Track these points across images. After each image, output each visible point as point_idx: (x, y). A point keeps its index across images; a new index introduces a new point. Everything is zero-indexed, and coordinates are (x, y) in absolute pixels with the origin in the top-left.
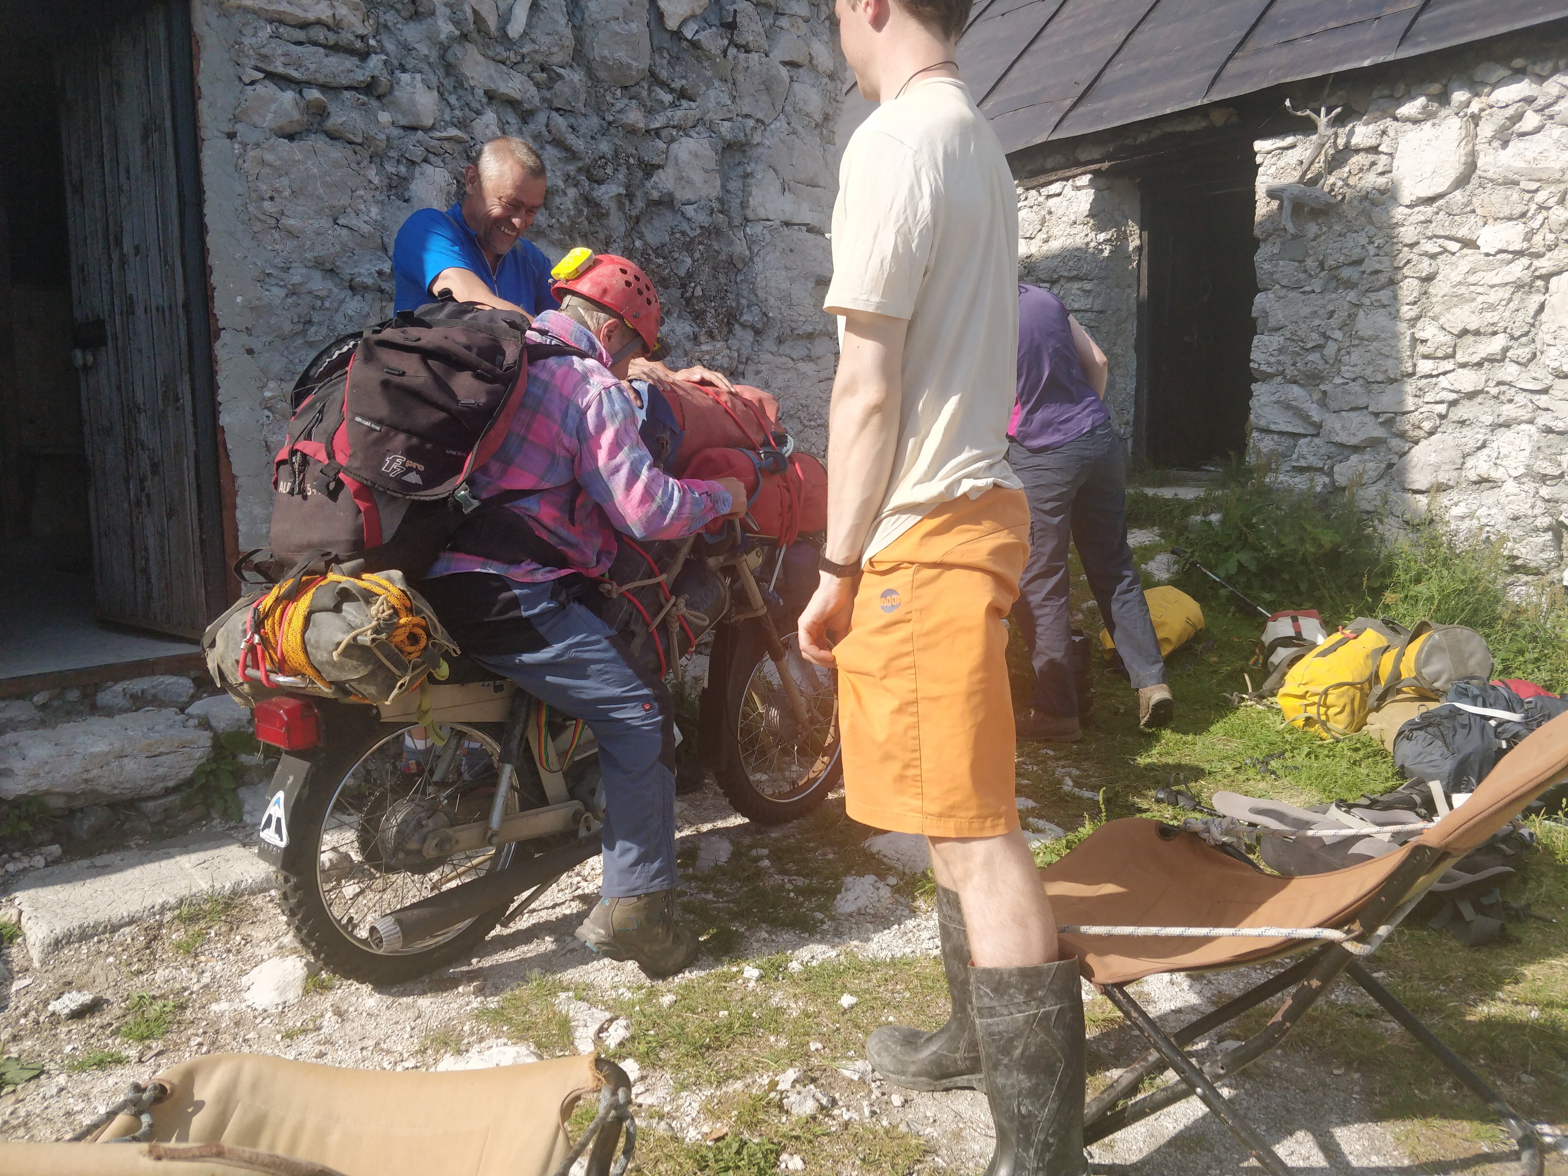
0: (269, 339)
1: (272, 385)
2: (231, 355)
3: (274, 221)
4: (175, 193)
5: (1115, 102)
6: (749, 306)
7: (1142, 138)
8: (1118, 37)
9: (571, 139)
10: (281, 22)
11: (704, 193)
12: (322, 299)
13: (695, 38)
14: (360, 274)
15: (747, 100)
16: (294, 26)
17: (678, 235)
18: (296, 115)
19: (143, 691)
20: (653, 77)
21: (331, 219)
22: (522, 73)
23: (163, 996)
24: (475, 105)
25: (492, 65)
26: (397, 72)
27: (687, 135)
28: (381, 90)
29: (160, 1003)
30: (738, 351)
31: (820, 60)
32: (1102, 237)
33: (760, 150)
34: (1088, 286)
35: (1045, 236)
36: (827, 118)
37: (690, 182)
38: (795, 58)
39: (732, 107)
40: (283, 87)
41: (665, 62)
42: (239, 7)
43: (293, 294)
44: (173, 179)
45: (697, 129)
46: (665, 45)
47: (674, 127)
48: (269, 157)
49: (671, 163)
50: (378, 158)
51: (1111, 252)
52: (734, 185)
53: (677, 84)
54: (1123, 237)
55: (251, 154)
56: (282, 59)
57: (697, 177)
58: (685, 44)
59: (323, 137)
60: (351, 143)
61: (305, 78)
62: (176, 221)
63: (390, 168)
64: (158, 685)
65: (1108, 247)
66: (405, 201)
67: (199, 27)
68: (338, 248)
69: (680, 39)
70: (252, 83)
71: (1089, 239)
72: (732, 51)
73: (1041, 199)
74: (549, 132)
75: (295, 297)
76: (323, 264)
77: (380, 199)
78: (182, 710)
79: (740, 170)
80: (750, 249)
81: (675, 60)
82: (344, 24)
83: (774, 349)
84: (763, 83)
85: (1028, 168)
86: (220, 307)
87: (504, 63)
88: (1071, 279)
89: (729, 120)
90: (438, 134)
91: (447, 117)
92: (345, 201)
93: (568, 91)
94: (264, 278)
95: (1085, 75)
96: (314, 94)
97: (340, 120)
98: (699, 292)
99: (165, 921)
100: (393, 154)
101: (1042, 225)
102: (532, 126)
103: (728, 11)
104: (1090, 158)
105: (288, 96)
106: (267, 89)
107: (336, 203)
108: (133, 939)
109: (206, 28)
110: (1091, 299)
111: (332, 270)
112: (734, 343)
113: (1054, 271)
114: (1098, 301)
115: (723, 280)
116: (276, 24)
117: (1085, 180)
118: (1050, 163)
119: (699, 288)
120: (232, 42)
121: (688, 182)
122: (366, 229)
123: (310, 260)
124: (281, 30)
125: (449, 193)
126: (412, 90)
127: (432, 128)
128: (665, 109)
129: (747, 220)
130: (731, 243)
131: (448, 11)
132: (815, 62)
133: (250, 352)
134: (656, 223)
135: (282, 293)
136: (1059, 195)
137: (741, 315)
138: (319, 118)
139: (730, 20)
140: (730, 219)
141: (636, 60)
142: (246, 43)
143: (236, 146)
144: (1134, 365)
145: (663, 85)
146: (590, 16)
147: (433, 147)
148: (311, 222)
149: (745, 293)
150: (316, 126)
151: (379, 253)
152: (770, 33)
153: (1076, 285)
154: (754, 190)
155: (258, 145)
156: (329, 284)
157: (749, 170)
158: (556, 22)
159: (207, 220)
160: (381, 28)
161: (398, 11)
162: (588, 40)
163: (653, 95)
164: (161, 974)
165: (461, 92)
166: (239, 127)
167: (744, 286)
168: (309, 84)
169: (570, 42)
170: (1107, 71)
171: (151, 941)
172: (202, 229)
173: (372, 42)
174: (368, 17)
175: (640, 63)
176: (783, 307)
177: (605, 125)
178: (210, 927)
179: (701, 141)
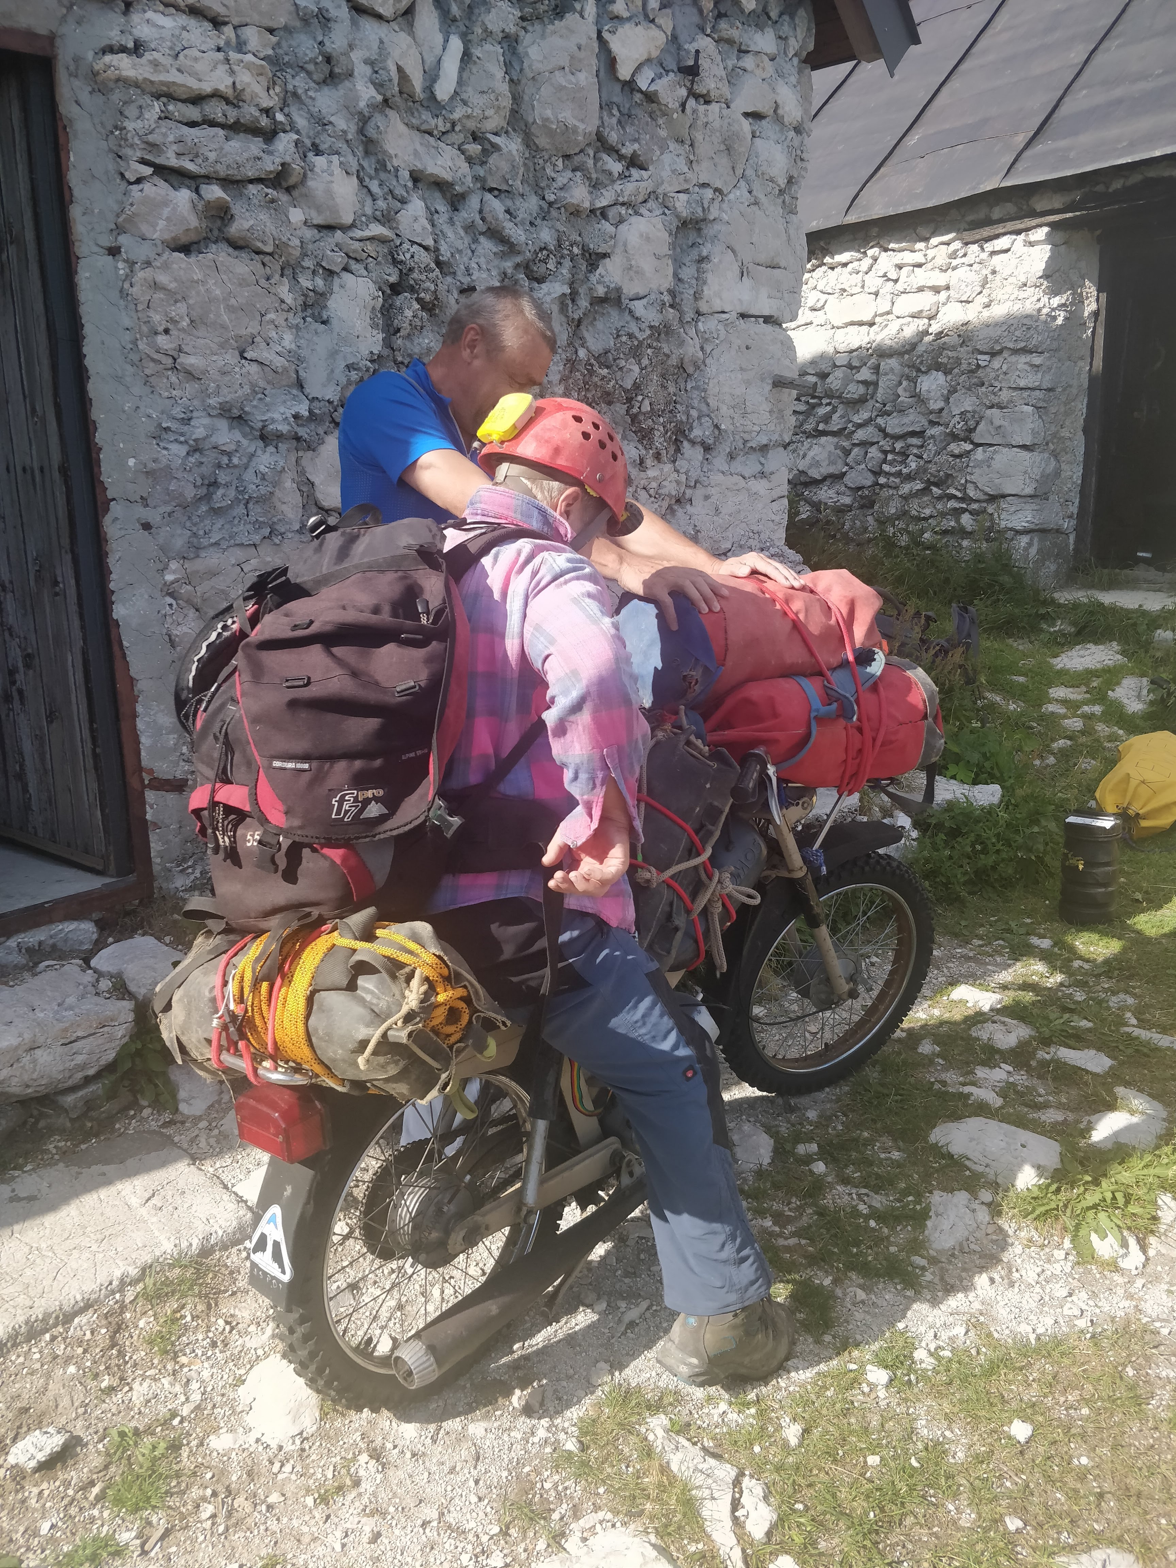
0: (169, 509)
1: (173, 565)
2: (123, 532)
3: (170, 361)
4: (43, 326)
5: (1085, 139)
6: (699, 418)
7: (1117, 185)
8: (1078, 55)
9: (511, 230)
10: (171, 97)
11: (654, 286)
12: (229, 454)
13: (652, 88)
14: (273, 421)
15: (705, 164)
16: (184, 101)
17: (624, 339)
18: (194, 222)
19: (40, 943)
20: (602, 143)
21: (237, 353)
22: (452, 145)
23: (149, 1431)
24: (399, 191)
25: (416, 135)
26: (310, 155)
27: (637, 213)
28: (292, 180)
29: (148, 1440)
30: (686, 473)
31: (787, 109)
32: (1056, 301)
33: (717, 227)
34: (1037, 360)
35: (986, 300)
36: (790, 181)
37: (639, 272)
38: (759, 107)
39: (690, 175)
40: (175, 184)
41: (614, 121)
42: (118, 80)
43: (195, 450)
44: (39, 307)
45: (649, 205)
46: (615, 99)
47: (623, 204)
48: (163, 278)
49: (619, 250)
50: (290, 270)
51: (1066, 319)
52: (687, 273)
53: (628, 150)
54: (1079, 301)
55: (141, 274)
56: (175, 147)
57: (647, 264)
58: (638, 97)
59: (224, 246)
60: (258, 252)
61: (203, 171)
62: (46, 362)
63: (305, 282)
64: (56, 934)
65: (1062, 314)
66: (323, 323)
67: (67, 108)
68: (247, 389)
69: (632, 90)
70: (139, 181)
71: (1041, 304)
72: (691, 103)
73: (984, 256)
74: (483, 219)
75: (197, 455)
76: (230, 410)
77: (295, 322)
78: (87, 961)
79: (694, 254)
80: (702, 348)
81: (626, 118)
82: (247, 96)
83: (725, 467)
84: (723, 142)
85: (970, 218)
86: (109, 474)
87: (430, 134)
88: (1016, 352)
89: (686, 191)
90: (358, 234)
91: (369, 211)
92: (253, 328)
93: (505, 167)
94: (160, 433)
95: (1040, 104)
96: (214, 192)
97: (246, 225)
98: (646, 407)
99: (127, 1301)
100: (308, 263)
101: (983, 286)
102: (464, 214)
103: (688, 52)
104: (1049, 207)
105: (184, 195)
106: (157, 189)
107: (243, 332)
108: (92, 1333)
109: (75, 109)
110: (1039, 375)
111: (240, 417)
112: (681, 463)
113: (997, 341)
114: (1048, 377)
115: (672, 389)
116: (164, 99)
117: (1041, 233)
118: (996, 213)
119: (647, 402)
120: (110, 128)
121: (637, 272)
122: (279, 362)
123: (215, 408)
124: (171, 108)
125: (374, 308)
126: (329, 178)
127: (353, 226)
128: (614, 181)
129: (699, 313)
130: (682, 343)
131: (368, 70)
132: (780, 112)
133: (147, 526)
134: (599, 325)
135: (182, 450)
136: (1007, 251)
137: (691, 429)
138: (219, 223)
139: (691, 63)
140: (681, 313)
141: (582, 121)
142: (130, 128)
143: (121, 265)
144: (1082, 450)
145: (613, 151)
146: (530, 66)
147: (355, 251)
148: (215, 358)
149: (696, 403)
150: (216, 233)
151: (295, 392)
152: (733, 76)
153: (1023, 359)
154: (710, 277)
155: (148, 263)
156: (237, 435)
157: (705, 253)
158: (492, 76)
159: (87, 362)
160: (290, 97)
161: (308, 73)
162: (526, 98)
163: (600, 164)
164: (140, 1390)
165: (383, 175)
166: (123, 240)
167: (695, 394)
168: (208, 178)
169: (506, 102)
170: (1066, 99)
171: (115, 1333)
172: (81, 375)
173: (280, 117)
174: (274, 83)
175: (587, 126)
176: (736, 416)
177: (545, 206)
178: (183, 1307)
179: (654, 220)
